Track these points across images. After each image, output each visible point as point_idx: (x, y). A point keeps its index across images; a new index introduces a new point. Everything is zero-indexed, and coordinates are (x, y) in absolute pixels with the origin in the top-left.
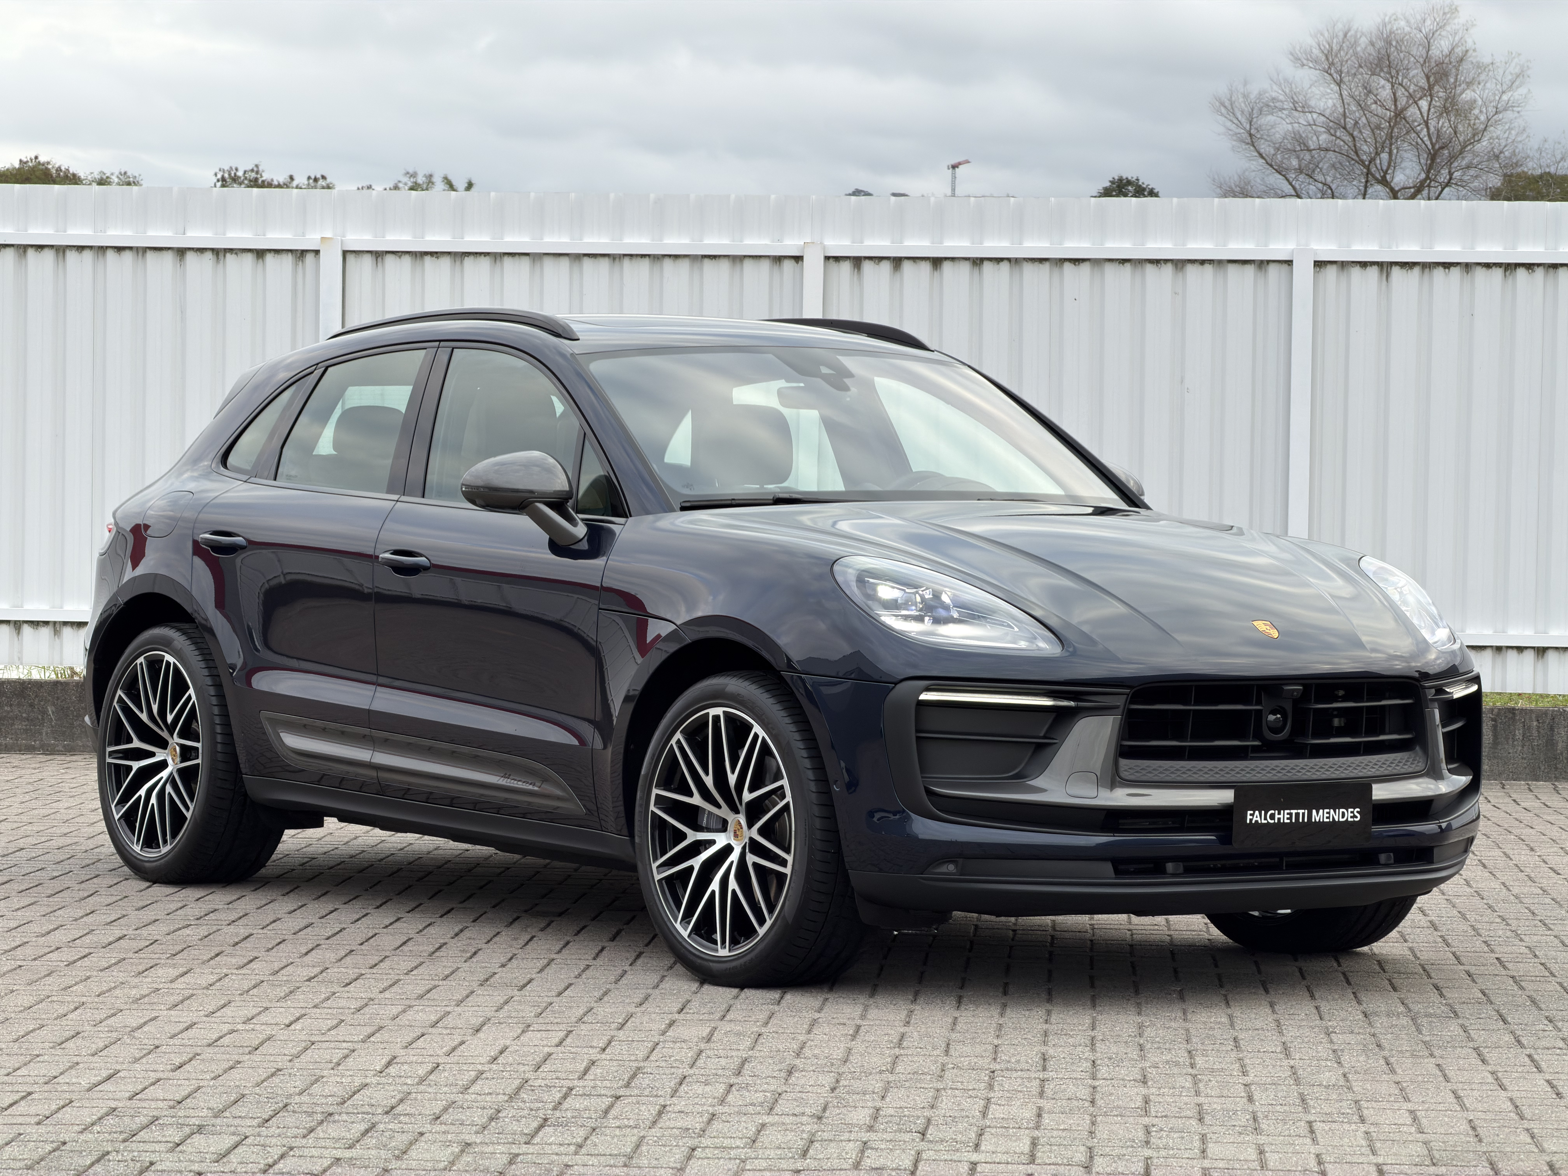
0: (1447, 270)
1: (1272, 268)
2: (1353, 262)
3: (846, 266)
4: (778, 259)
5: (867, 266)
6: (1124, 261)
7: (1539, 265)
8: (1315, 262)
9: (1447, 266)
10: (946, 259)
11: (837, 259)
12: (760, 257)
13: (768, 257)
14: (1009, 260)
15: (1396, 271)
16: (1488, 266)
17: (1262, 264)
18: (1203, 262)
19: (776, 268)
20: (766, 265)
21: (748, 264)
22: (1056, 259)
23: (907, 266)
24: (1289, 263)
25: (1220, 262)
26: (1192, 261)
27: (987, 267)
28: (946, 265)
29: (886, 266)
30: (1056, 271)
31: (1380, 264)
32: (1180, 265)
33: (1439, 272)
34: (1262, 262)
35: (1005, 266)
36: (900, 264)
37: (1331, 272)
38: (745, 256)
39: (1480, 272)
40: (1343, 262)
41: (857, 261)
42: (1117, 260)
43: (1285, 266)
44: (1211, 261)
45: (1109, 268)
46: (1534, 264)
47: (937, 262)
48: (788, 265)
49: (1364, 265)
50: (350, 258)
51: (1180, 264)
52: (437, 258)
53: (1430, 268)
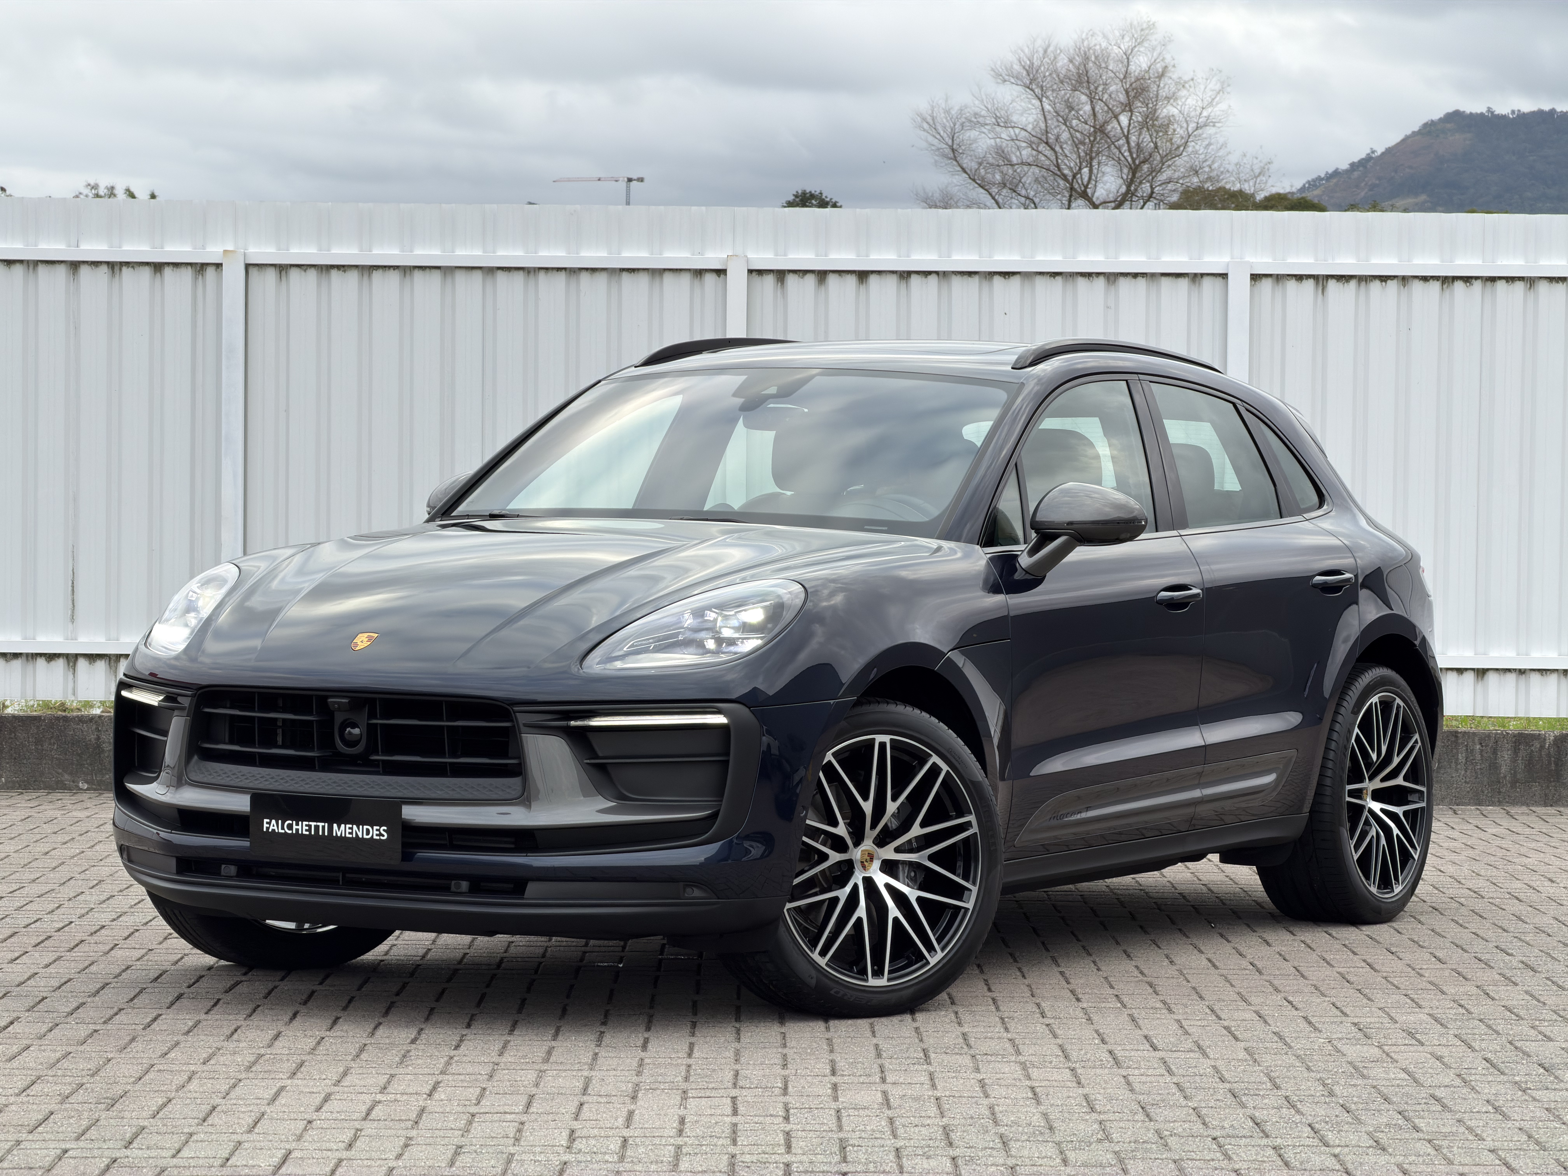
0: (1384, 283)
1: (1206, 281)
2: (1288, 275)
3: (770, 280)
4: (699, 273)
5: (791, 279)
6: (1055, 275)
7: (1477, 278)
8: (1251, 275)
9: (1384, 279)
10: (873, 272)
11: (760, 272)
12: (681, 270)
13: (689, 270)
14: (937, 273)
15: (1332, 284)
16: (1425, 279)
17: (1196, 277)
18: (1135, 275)
19: (697, 282)
20: (686, 278)
21: (668, 278)
22: (985, 272)
23: (832, 279)
24: (1224, 276)
25: (1153, 275)
26: (1125, 274)
27: (915, 280)
28: (873, 279)
29: (811, 280)
30: (985, 284)
31: (1315, 277)
32: (1112, 278)
33: (1376, 285)
34: (1195, 275)
35: (933, 279)
36: (825, 278)
37: (1266, 285)
38: (665, 270)
39: (1417, 285)
40: (1278, 275)
41: (781, 275)
42: (1048, 273)
43: (1220, 279)
44: (1144, 275)
45: (1040, 281)
46: (1471, 278)
47: (863, 276)
48: (709, 279)
49: (1300, 278)
50: (253, 272)
51: (1112, 277)
52: (345, 271)
53: (1366, 281)
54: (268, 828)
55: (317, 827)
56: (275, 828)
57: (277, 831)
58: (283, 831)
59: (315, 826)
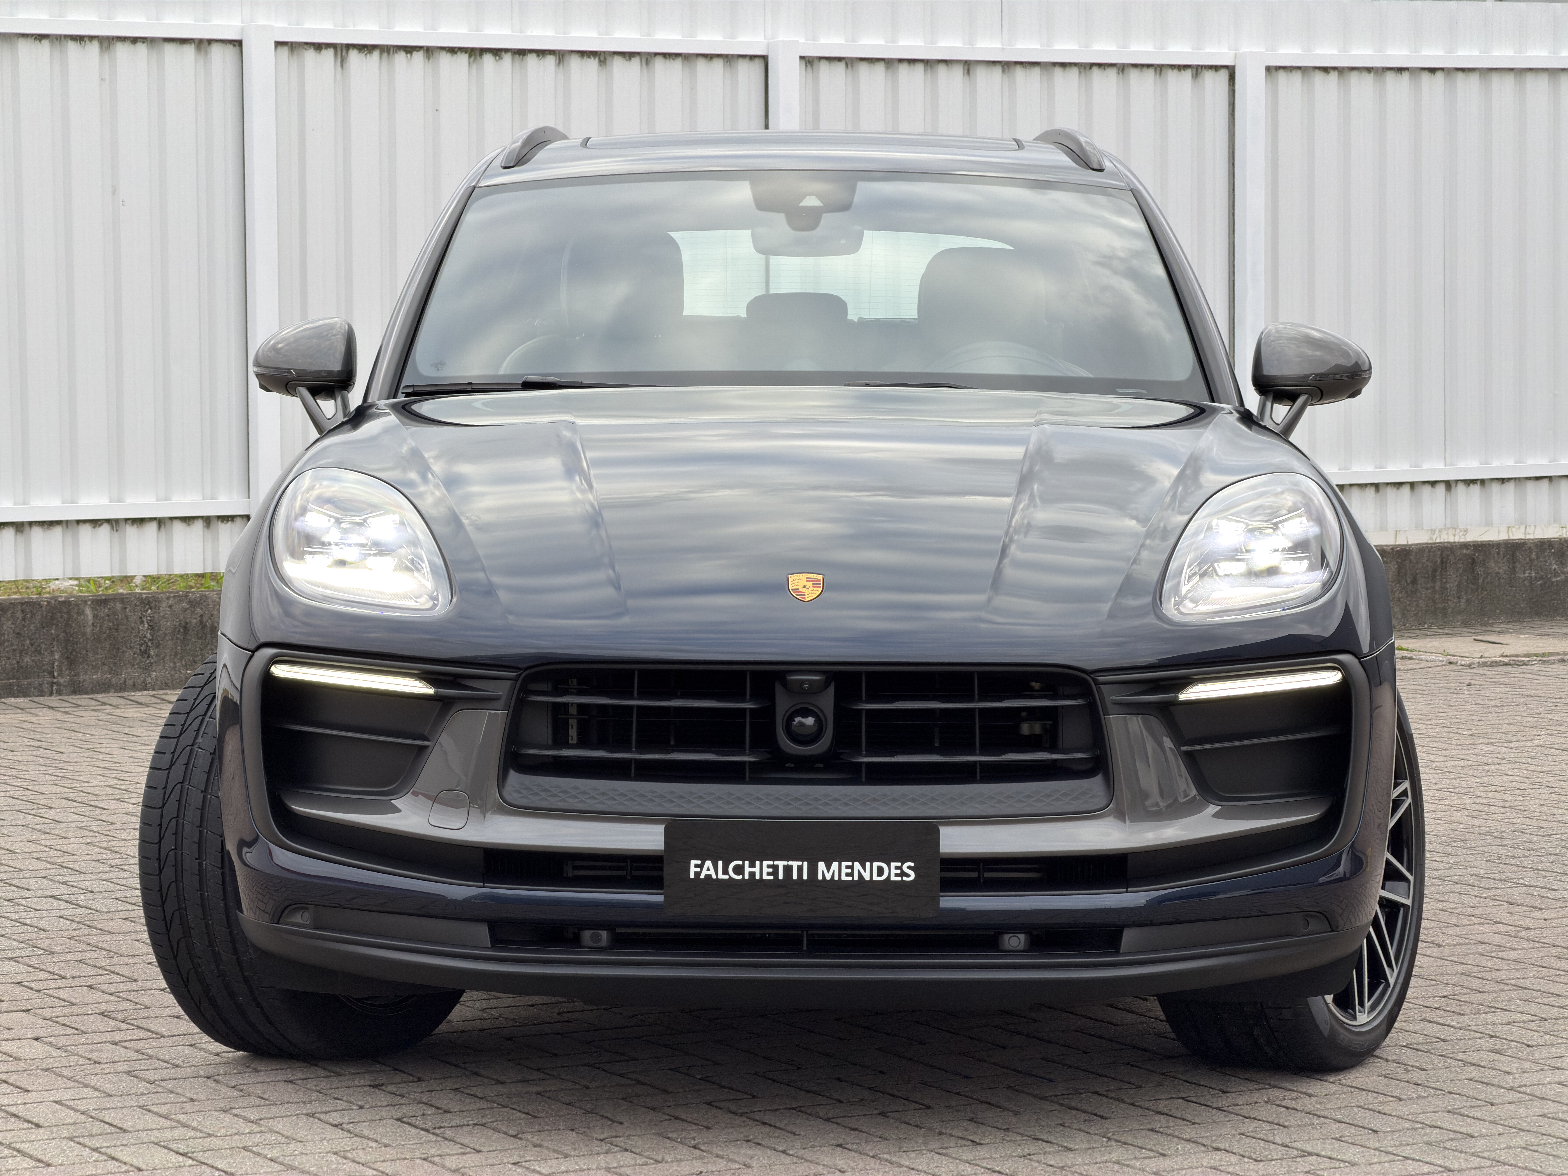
0: (409, 55)
1: (216, 49)
6: (40, 37)
7: (507, 50)
8: (277, 42)
9: (409, 50)
15: (353, 54)
16: (453, 50)
17: (202, 44)
18: (134, 40)
24: (238, 43)
25: (153, 41)
26: (123, 39)
31: (333, 47)
32: (106, 44)
33: (401, 57)
34: (202, 41)
37: (288, 55)
39: (443, 58)
42: (32, 35)
43: (233, 47)
44: (144, 40)
45: (24, 46)
46: (501, 50)
49: (317, 47)
51: (107, 42)
53: (389, 52)
54: (697, 874)
55: (788, 870)
56: (712, 872)
57: (714, 877)
58: (727, 877)
59: (784, 866)
